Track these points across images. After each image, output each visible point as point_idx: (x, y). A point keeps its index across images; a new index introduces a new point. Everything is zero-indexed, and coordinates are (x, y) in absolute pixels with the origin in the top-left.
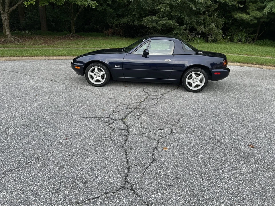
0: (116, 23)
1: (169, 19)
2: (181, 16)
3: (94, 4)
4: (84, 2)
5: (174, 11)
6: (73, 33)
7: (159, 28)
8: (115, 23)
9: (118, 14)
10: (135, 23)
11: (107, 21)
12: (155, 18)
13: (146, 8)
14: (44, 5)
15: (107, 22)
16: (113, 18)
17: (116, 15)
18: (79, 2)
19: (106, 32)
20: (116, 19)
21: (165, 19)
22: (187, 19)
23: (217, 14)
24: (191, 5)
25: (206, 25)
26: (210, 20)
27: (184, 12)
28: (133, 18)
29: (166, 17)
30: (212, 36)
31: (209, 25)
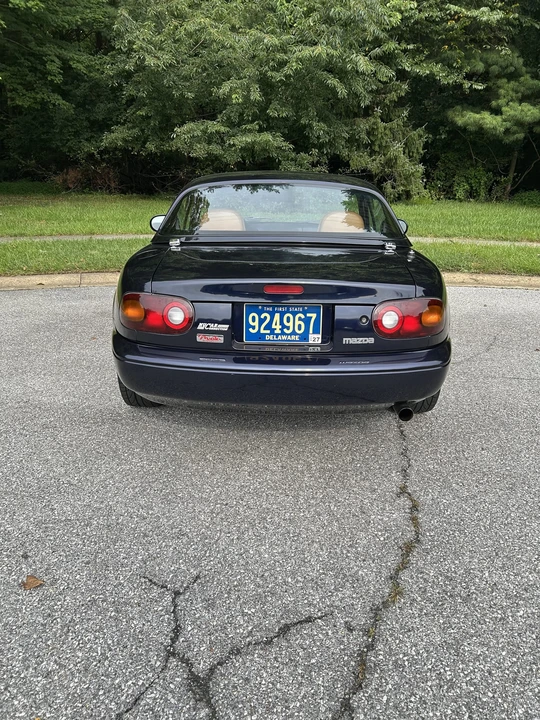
0: (89, 147)
1: (261, 130)
2: (299, 118)
5: (275, 104)
7: (232, 160)
8: (86, 150)
9: (92, 118)
10: (151, 147)
11: (59, 143)
12: (215, 126)
13: (183, 95)
15: (58, 147)
16: (77, 134)
17: (86, 123)
19: (58, 179)
20: (87, 135)
21: (250, 130)
22: (319, 129)
23: (406, 113)
24: (333, 81)
25: (377, 148)
26: (387, 132)
27: (308, 107)
28: (142, 131)
29: (252, 122)
30: (395, 181)
31: (384, 148)
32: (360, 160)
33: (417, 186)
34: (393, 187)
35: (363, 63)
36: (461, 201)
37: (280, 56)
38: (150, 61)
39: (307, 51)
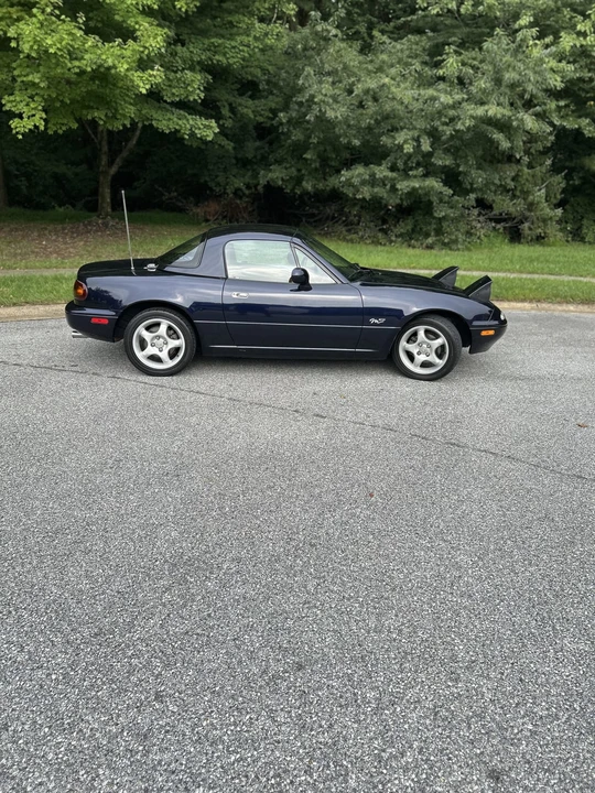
0: (239, 183)
1: (426, 175)
2: (458, 166)
3: (209, 127)
4: (180, 122)
5: (439, 153)
6: (107, 215)
7: (393, 201)
8: (236, 186)
9: (239, 156)
10: (308, 186)
11: (207, 179)
12: (382, 171)
13: (349, 143)
14: (64, 128)
15: (206, 181)
16: (225, 170)
17: (234, 161)
18: (164, 122)
19: (199, 210)
20: (235, 171)
21: (415, 177)
23: (549, 162)
24: (498, 136)
25: (518, 193)
26: (530, 179)
27: (467, 156)
28: (299, 170)
29: (416, 168)
30: (533, 224)
31: (526, 193)
32: (504, 204)
33: (553, 230)
34: (530, 229)
35: (529, 122)
36: (590, 243)
37: (452, 113)
38: (330, 114)
39: (480, 111)
